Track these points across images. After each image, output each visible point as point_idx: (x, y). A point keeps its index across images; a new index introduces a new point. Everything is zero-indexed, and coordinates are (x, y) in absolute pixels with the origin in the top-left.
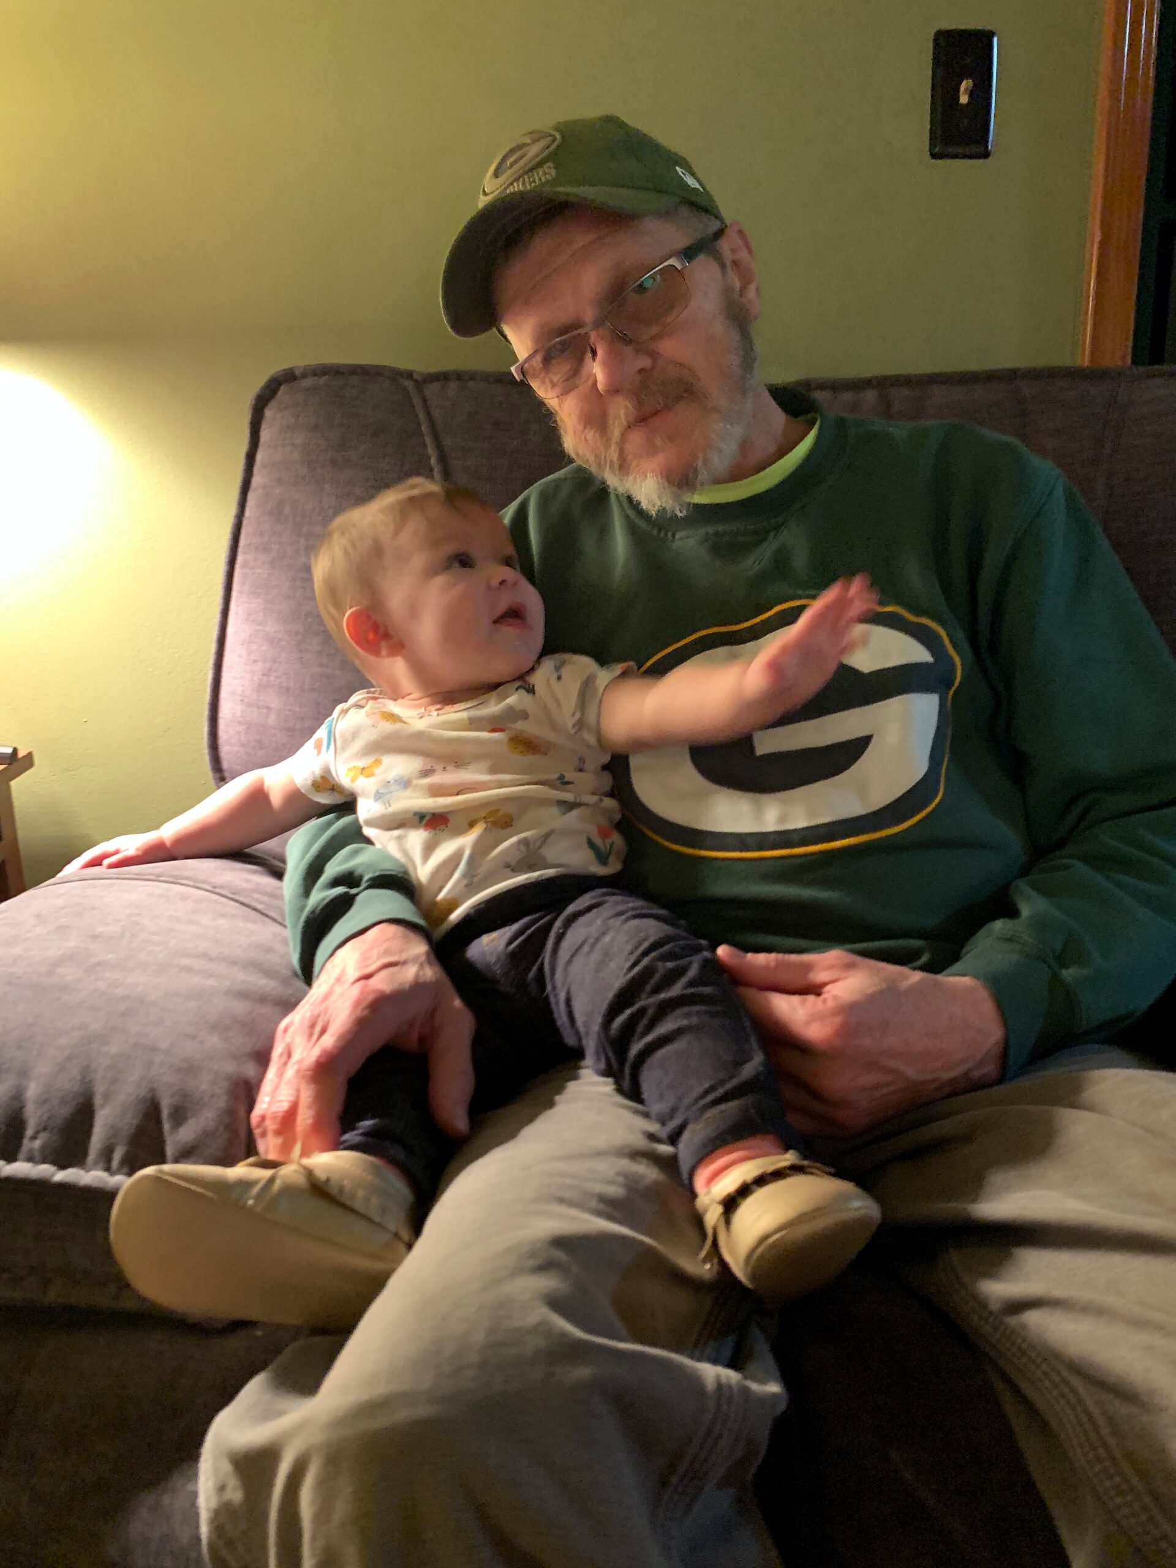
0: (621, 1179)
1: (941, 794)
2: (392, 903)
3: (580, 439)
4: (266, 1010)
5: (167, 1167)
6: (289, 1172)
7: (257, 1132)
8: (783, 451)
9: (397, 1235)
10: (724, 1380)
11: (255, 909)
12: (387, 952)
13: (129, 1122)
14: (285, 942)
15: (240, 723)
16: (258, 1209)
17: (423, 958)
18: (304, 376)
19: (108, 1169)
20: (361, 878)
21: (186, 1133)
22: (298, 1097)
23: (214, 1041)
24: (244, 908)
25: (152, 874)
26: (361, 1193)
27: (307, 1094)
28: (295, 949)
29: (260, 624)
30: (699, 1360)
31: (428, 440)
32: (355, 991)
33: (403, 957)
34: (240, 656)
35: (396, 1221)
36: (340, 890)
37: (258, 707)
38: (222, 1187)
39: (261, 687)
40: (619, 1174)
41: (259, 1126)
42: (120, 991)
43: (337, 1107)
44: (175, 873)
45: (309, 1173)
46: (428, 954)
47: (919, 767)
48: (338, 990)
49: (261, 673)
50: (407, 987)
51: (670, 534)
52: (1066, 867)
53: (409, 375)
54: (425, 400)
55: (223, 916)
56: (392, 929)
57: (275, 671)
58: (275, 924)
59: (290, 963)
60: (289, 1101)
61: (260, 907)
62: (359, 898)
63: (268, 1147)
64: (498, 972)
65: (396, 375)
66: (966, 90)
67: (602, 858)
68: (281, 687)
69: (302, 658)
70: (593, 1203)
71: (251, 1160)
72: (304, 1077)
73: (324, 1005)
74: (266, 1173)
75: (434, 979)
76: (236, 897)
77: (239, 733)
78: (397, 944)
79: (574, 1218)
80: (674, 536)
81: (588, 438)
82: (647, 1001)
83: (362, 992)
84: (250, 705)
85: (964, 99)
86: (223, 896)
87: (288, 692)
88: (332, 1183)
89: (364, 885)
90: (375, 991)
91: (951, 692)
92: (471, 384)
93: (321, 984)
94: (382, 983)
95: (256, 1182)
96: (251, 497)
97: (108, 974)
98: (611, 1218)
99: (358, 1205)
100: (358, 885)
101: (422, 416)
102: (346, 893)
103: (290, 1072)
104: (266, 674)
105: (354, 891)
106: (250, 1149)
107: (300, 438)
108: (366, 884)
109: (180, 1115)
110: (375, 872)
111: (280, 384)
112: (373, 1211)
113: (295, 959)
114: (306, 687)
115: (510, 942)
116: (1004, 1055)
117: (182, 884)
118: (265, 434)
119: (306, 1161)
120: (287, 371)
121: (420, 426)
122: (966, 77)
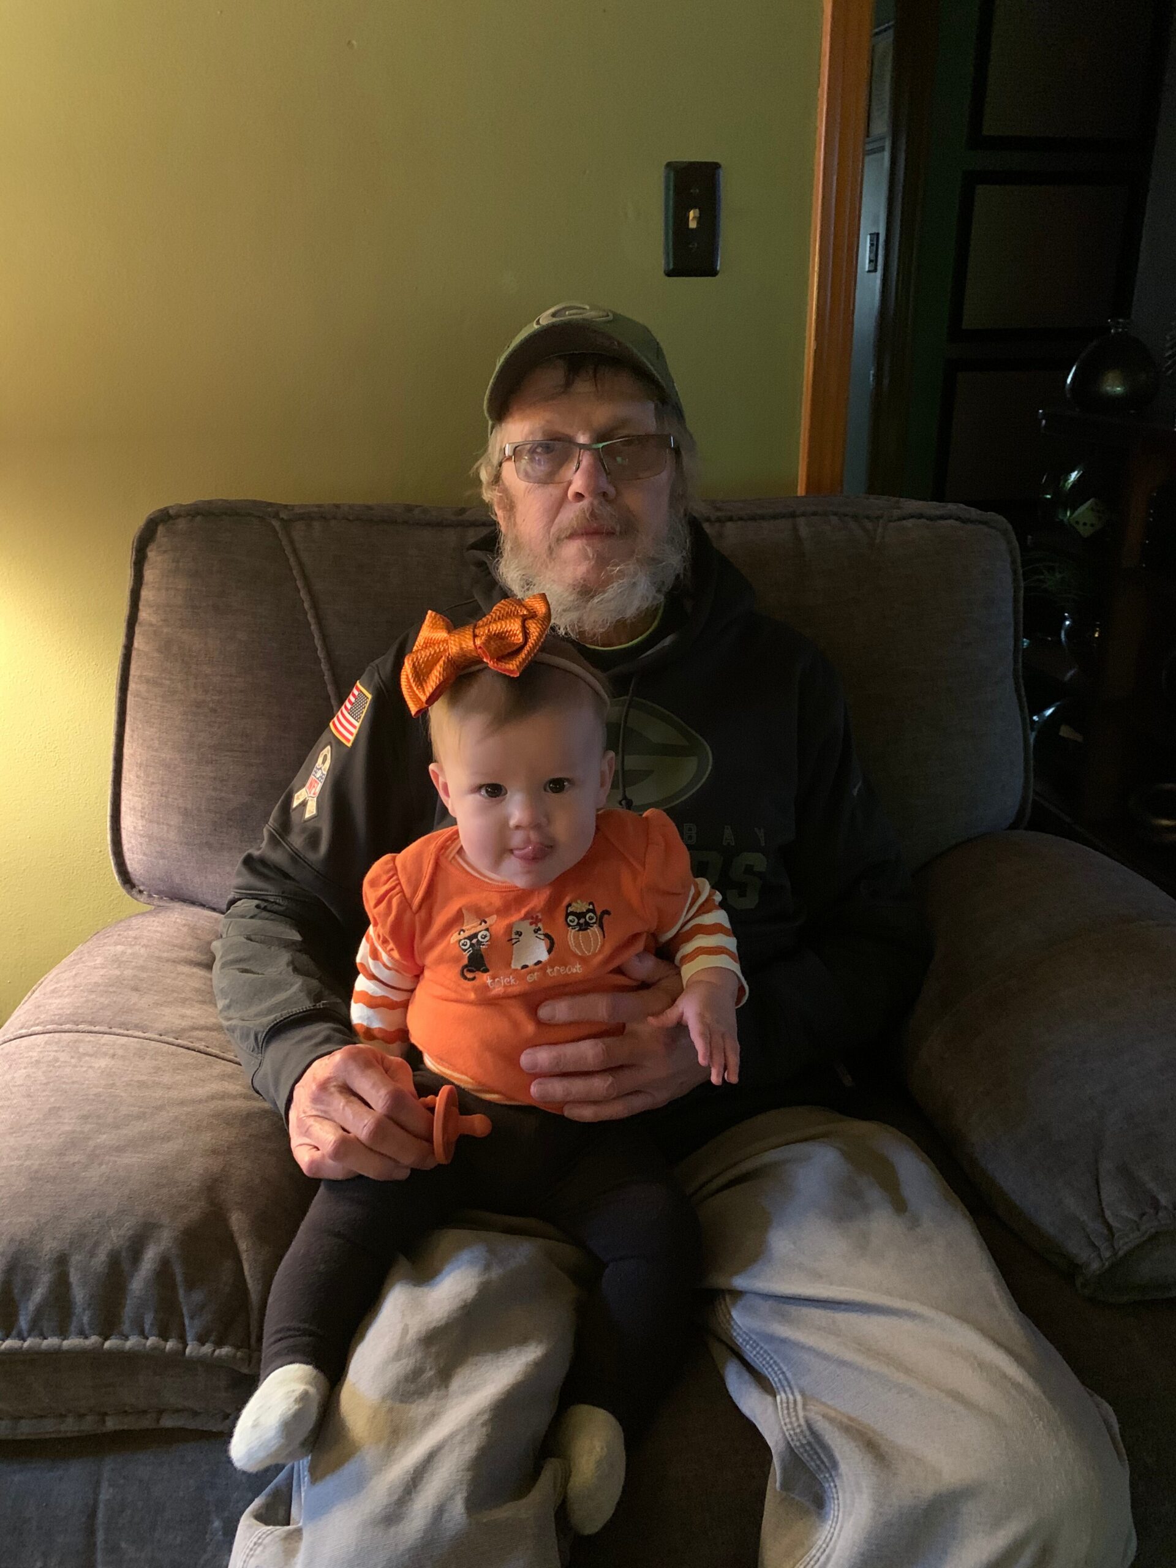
15: (142, 836)
18: (178, 517)
29: (156, 750)
31: (300, 584)
39: (160, 806)
53: (276, 514)
54: (293, 543)
57: (172, 793)
65: (264, 515)
66: (694, 218)
68: (180, 808)
77: (141, 844)
85: (693, 225)
87: (186, 812)
92: (333, 523)
96: (138, 632)
101: (292, 561)
104: (165, 796)
107: (181, 583)
111: (157, 525)
114: (203, 808)
118: (149, 575)
120: (161, 511)
121: (291, 570)
122: (695, 207)
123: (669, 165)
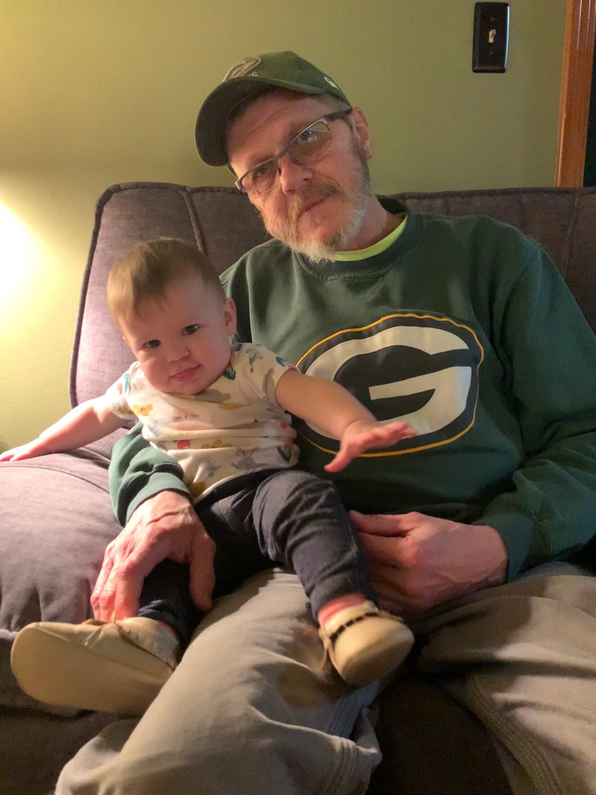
0: (292, 632)
1: (473, 421)
2: (169, 480)
3: (275, 224)
4: (99, 540)
5: (41, 624)
6: (109, 628)
7: (93, 606)
8: (387, 232)
9: (167, 664)
10: (345, 745)
11: (94, 484)
12: (167, 507)
13: (21, 602)
14: (109, 502)
15: (88, 381)
16: (91, 647)
17: (187, 511)
18: (125, 189)
19: (9, 628)
20: (152, 466)
21: (53, 608)
22: (116, 588)
23: (69, 558)
24: (88, 483)
25: (36, 464)
26: (148, 641)
27: (121, 586)
28: (115, 506)
29: (100, 325)
30: (333, 734)
31: (194, 225)
32: (149, 529)
33: (176, 510)
34: (88, 343)
35: (168, 656)
36: (140, 473)
37: (98, 371)
38: (71, 635)
39: (100, 361)
40: (291, 628)
41: (94, 603)
42: (18, 529)
43: (138, 594)
44: (50, 463)
45: (120, 628)
46: (190, 508)
47: (461, 406)
48: (140, 528)
49: (100, 353)
50: (178, 526)
51: (324, 278)
52: (544, 464)
53: (184, 188)
54: (192, 202)
55: (76, 488)
56: (170, 494)
57: (107, 352)
58: (105, 492)
59: (113, 514)
60: (111, 591)
61: (97, 483)
62: (151, 478)
63: (99, 614)
64: (227, 519)
65: (177, 189)
66: (492, 35)
67: (287, 458)
68: (111, 361)
69: (122, 345)
70: (276, 646)
71: (89, 621)
72: (119, 576)
73: (131, 537)
74: (95, 628)
75: (193, 523)
76: (84, 477)
77: (87, 386)
78: (173, 502)
79: (264, 654)
80: (327, 279)
81: (279, 223)
82: (296, 516)
83: (153, 530)
84: (94, 371)
85: (491, 40)
86: (76, 476)
87: (115, 363)
88: (132, 635)
89: (154, 470)
90: (160, 529)
91: (479, 365)
92: (218, 194)
93: (130, 525)
94: (165, 524)
95: (89, 633)
96: (96, 255)
97: (11, 520)
98: (285, 654)
99: (146, 646)
100: (150, 470)
101: (190, 211)
102: (144, 474)
103: (113, 574)
104: (103, 353)
105: (148, 474)
106: (89, 615)
107: (123, 222)
108: (155, 470)
109: (49, 598)
110: (160, 463)
111: (112, 193)
112: (154, 650)
113: (115, 510)
114: (125, 360)
115: (234, 502)
116: (507, 569)
117: (54, 470)
118: (104, 221)
119: (119, 622)
120: (116, 186)
121: (190, 217)
122: (493, 28)
123: (478, 4)
